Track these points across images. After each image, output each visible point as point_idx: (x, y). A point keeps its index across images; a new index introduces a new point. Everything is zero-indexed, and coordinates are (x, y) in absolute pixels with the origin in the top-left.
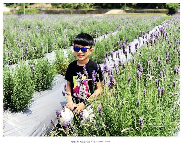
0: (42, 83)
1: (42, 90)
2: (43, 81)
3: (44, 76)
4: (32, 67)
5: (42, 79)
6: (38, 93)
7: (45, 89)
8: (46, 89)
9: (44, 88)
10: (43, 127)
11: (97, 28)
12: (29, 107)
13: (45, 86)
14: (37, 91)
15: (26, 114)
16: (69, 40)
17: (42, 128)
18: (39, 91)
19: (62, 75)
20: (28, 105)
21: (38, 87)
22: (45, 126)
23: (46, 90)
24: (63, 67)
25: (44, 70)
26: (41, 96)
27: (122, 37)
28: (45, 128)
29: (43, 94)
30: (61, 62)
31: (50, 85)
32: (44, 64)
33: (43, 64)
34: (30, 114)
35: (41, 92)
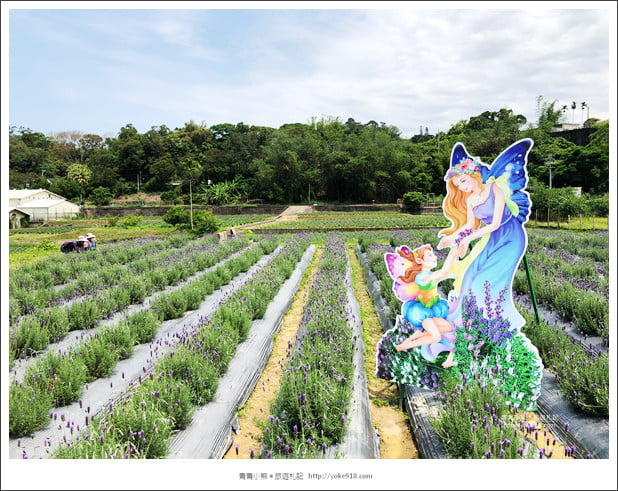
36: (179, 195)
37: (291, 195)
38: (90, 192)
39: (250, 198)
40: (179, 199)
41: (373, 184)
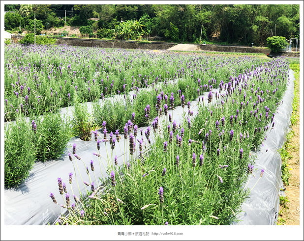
0: (49, 150)
1: (48, 160)
2: (50, 146)
3: (52, 139)
4: (33, 124)
5: (50, 144)
6: (43, 164)
7: (53, 159)
8: (55, 158)
9: (51, 157)
10: (45, 213)
11: (147, 72)
12: (25, 182)
13: (54, 154)
14: (41, 160)
15: (20, 192)
16: (101, 89)
17: (43, 214)
18: (43, 162)
19: (82, 140)
20: (24, 178)
21: (42, 154)
22: (47, 211)
23: (54, 161)
24: (84, 128)
25: (53, 131)
26: (46, 168)
27: (184, 87)
28: (48, 215)
29: (50, 166)
30: (81, 121)
31: (62, 154)
32: (54, 122)
33: (52, 121)
34: (28, 192)
35: (46, 163)
36: (95, 30)
37: (185, 35)
38: (27, 23)
39: (152, 35)
40: (95, 33)
41: (255, 27)
